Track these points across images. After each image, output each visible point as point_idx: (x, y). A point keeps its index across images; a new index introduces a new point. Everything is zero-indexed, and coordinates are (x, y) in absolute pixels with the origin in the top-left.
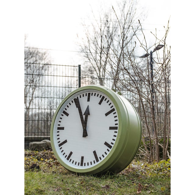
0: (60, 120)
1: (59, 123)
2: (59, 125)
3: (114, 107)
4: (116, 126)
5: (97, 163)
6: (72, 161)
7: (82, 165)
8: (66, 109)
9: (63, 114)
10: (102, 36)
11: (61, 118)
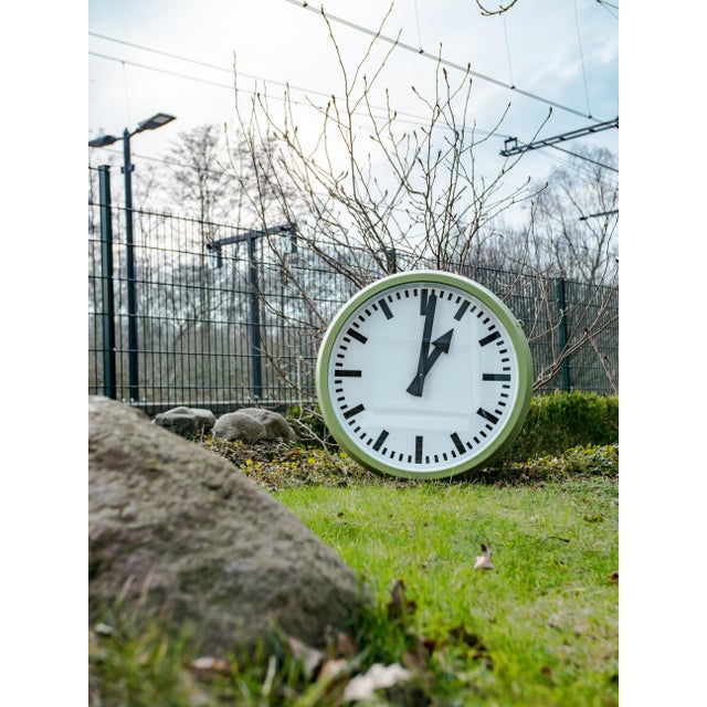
0: (342, 352)
1: (340, 360)
2: (339, 365)
3: (498, 328)
4: (507, 372)
6: (389, 453)
7: (419, 461)
8: (357, 325)
9: (349, 337)
11: (343, 348)
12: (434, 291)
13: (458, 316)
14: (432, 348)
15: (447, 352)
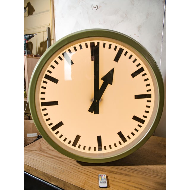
12: (98, 43)
13: (117, 59)
14: (101, 82)
15: (111, 84)
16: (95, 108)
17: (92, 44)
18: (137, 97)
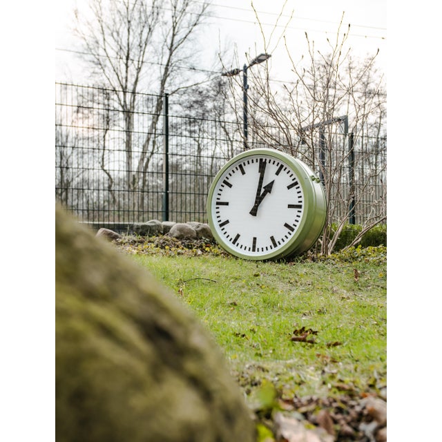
0: (220, 192)
1: (219, 197)
2: (218, 199)
3: (297, 180)
4: (300, 204)
5: (275, 250)
6: (239, 246)
7: (254, 250)
8: (228, 178)
9: (224, 184)
10: (129, 22)
11: (221, 190)
12: (266, 160)
13: (277, 173)
15: (270, 193)
16: (254, 212)
17: (261, 160)
18: (290, 206)
